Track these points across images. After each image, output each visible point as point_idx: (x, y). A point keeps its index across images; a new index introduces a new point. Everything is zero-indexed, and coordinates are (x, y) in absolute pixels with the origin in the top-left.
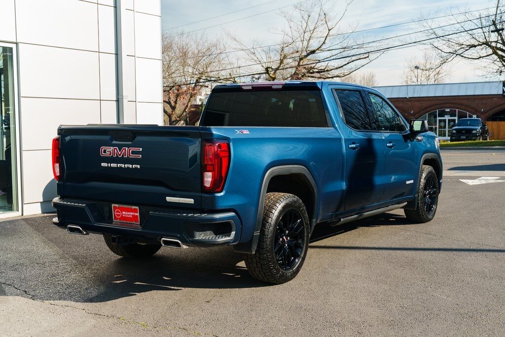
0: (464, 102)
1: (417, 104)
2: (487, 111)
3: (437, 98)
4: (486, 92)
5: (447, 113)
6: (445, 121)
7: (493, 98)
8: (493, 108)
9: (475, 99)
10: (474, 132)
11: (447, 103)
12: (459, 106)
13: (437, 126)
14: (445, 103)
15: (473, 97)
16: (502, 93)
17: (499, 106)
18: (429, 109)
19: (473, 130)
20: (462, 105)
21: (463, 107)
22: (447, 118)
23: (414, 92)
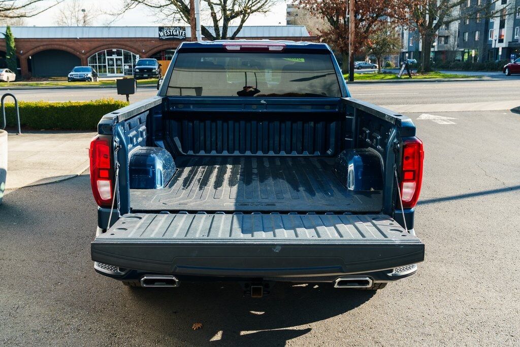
0: (128, 43)
1: (87, 44)
2: (148, 52)
3: (105, 39)
4: (145, 35)
5: (113, 53)
6: (112, 60)
7: (151, 40)
8: (152, 50)
9: (137, 41)
10: (154, 71)
11: (114, 44)
12: (124, 47)
13: (107, 64)
14: (113, 44)
15: (135, 39)
16: (158, 37)
17: (156, 47)
18: (98, 49)
19: (152, 69)
20: (126, 46)
21: (127, 48)
22: (114, 57)
23: (83, 33)
